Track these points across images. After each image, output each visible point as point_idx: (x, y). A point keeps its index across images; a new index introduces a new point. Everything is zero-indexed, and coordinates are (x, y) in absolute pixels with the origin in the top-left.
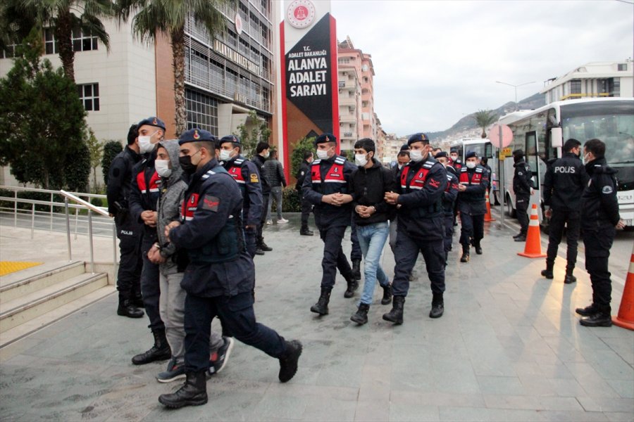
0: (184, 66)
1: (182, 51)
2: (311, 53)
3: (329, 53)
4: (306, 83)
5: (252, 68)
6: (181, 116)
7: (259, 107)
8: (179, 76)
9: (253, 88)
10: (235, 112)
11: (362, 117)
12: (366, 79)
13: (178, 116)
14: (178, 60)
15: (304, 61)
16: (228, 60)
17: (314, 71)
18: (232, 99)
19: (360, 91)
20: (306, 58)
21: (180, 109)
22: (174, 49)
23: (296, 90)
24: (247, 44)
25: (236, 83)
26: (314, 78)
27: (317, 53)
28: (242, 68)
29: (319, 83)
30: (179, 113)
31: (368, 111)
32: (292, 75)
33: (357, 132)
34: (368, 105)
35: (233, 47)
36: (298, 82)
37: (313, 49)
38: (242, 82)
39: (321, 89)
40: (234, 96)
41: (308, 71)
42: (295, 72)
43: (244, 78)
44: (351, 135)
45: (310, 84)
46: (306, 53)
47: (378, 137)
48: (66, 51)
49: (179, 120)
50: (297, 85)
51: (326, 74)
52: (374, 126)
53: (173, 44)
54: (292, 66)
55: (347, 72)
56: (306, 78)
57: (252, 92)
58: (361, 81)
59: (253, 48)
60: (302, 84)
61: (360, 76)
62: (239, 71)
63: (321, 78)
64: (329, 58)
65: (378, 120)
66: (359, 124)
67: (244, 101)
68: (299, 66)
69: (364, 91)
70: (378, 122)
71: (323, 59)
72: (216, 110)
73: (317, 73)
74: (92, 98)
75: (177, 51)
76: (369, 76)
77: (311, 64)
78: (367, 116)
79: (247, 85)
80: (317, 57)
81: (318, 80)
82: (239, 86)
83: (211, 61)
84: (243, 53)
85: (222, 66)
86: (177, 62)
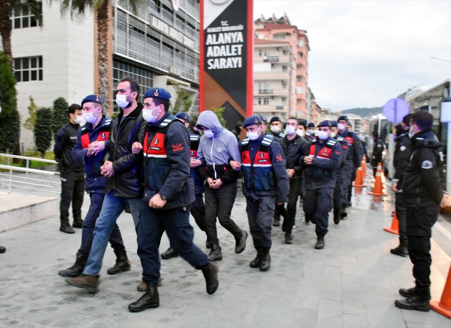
0: (107, 40)
1: (106, 26)
2: (228, 27)
3: (245, 27)
4: (223, 57)
5: (188, 43)
6: (103, 86)
7: (193, 78)
8: (103, 49)
9: (188, 61)
10: (169, 83)
11: (296, 91)
12: (301, 54)
13: (101, 86)
14: (102, 34)
15: (221, 35)
16: (164, 35)
17: (230, 45)
18: (167, 72)
19: (294, 66)
20: (223, 32)
21: (103, 79)
22: (99, 24)
23: (212, 63)
24: (183, 20)
25: (172, 57)
26: (230, 52)
27: (233, 28)
28: (178, 43)
29: (235, 56)
30: (102, 83)
31: (301, 86)
32: (210, 49)
33: (290, 105)
34: (302, 80)
35: (170, 23)
36: (216, 55)
37: (230, 24)
38: (177, 56)
39: (237, 62)
40: (169, 69)
41: (225, 45)
42: (213, 46)
43: (180, 52)
44: (281, 108)
45: (226, 58)
46: (223, 28)
47: (312, 111)
48: (4, 27)
49: (101, 90)
50: (214, 58)
51: (242, 48)
52: (308, 101)
53: (98, 20)
54: (210, 40)
55: (281, 47)
56: (222, 51)
57: (188, 65)
58: (296, 55)
59: (189, 24)
60: (219, 58)
61: (295, 51)
62: (175, 45)
63: (236, 52)
64: (246, 33)
65: (312, 94)
66: (292, 98)
67: (179, 73)
68: (217, 40)
69: (299, 66)
70: (312, 97)
71: (240, 34)
72: (152, 81)
73: (233, 47)
74: (37, 69)
75: (101, 26)
76: (304, 51)
77: (227, 38)
78: (301, 91)
79: (183, 58)
80: (234, 31)
81: (234, 54)
82: (176, 59)
83: (148, 35)
84: (180, 29)
85: (159, 41)
86: (101, 36)
